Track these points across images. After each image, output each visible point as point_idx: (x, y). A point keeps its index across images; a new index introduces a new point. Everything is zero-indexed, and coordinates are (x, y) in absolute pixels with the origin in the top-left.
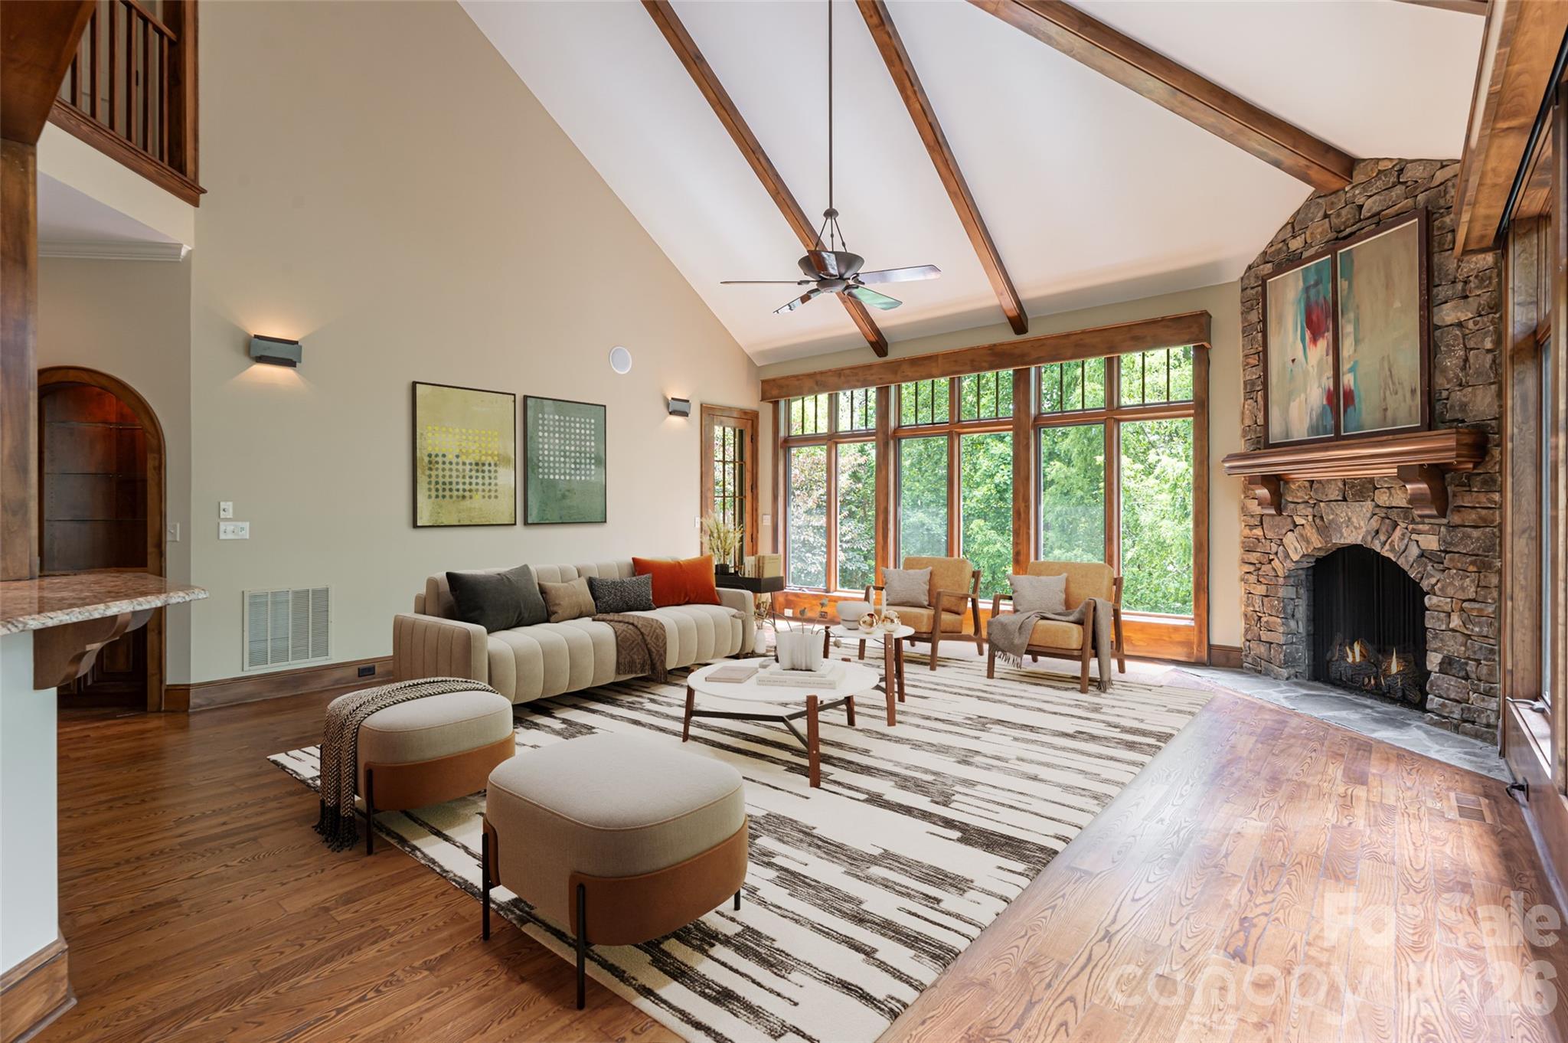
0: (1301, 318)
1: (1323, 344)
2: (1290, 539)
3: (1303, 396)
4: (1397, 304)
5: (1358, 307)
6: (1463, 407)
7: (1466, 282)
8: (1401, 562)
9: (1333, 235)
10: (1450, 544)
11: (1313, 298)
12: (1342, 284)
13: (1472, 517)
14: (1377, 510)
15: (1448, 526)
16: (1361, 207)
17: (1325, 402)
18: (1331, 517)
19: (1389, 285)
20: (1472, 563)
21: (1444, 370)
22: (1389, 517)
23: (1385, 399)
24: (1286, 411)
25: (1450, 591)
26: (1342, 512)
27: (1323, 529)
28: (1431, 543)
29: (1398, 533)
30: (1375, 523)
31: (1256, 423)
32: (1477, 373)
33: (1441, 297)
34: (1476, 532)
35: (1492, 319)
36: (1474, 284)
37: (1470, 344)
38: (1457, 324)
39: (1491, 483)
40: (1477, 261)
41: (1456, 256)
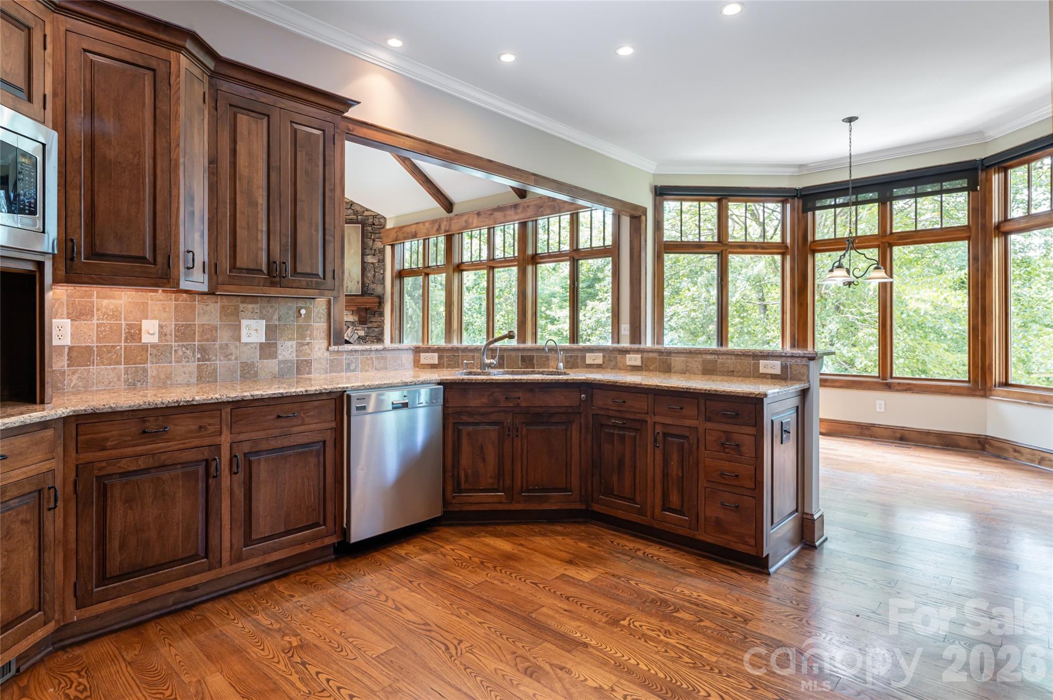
4: (352, 251)
6: (373, 289)
7: (375, 250)
13: (375, 325)
15: (367, 328)
19: (349, 243)
20: (376, 339)
21: (367, 277)
22: (347, 325)
23: (347, 283)
28: (362, 333)
29: (350, 330)
32: (378, 280)
33: (367, 253)
34: (376, 330)
35: (384, 265)
36: (377, 252)
37: (377, 270)
38: (372, 263)
39: (382, 314)
40: (378, 245)
41: (371, 241)
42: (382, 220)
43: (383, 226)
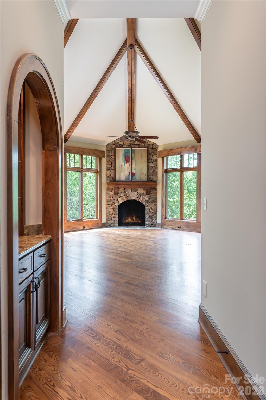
0: (124, 158)
1: (128, 164)
2: (119, 199)
3: (124, 173)
4: (143, 161)
5: (136, 159)
6: (152, 178)
8: (142, 202)
9: (130, 145)
10: (150, 199)
11: (126, 155)
12: (133, 154)
13: (153, 195)
14: (138, 194)
15: (150, 196)
16: (135, 142)
17: (129, 174)
18: (129, 195)
19: (142, 157)
20: (153, 201)
21: (150, 173)
22: (140, 195)
23: (141, 175)
24: (120, 175)
25: (150, 206)
26: (131, 194)
27: (127, 197)
28: (147, 199)
29: (142, 197)
30: (137, 196)
31: (110, 176)
32: (155, 174)
33: (150, 162)
34: (154, 197)
35: (157, 167)
36: (154, 161)
37: (154, 170)
38: (152, 166)
39: (156, 190)
40: (155, 157)
41: (152, 156)
42: (156, 146)
43: (156, 149)
